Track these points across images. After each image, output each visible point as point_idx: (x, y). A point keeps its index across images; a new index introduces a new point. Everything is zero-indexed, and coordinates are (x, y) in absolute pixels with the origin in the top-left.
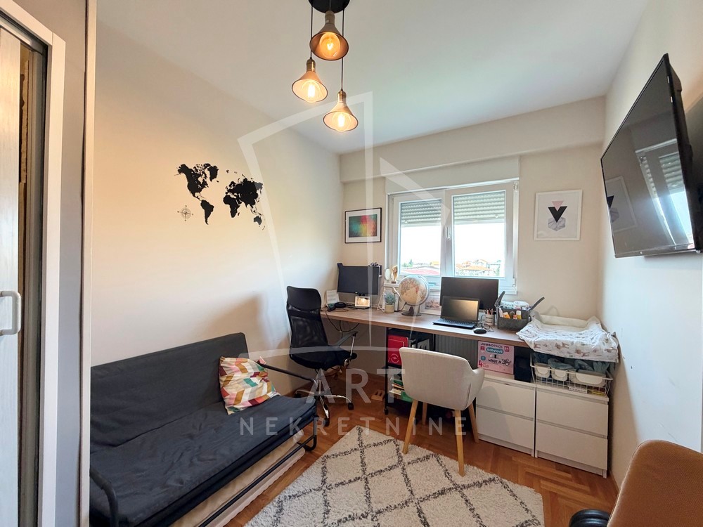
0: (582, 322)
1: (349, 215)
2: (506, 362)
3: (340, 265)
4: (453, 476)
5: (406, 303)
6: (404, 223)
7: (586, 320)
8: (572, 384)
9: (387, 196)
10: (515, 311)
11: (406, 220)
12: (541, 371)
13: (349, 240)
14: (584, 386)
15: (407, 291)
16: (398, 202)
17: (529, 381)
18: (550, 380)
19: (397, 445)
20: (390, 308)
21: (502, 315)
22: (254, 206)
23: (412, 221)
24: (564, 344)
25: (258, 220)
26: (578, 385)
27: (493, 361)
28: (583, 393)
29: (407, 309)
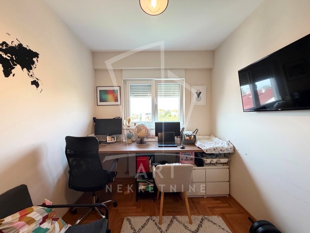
0: (208, 137)
1: (99, 89)
2: (191, 159)
3: (94, 119)
4: (189, 227)
5: (138, 137)
6: (132, 95)
7: (210, 136)
8: (218, 164)
9: (123, 80)
10: (191, 136)
11: (133, 94)
12: (208, 161)
13: (99, 103)
14: (222, 163)
15: (141, 131)
16: (129, 84)
17: (203, 166)
18: (211, 164)
19: (154, 221)
20: (130, 141)
21: (186, 138)
22: (31, 71)
23: (136, 94)
24: (216, 148)
25: (35, 83)
26: (220, 164)
27: (186, 160)
28: (221, 166)
29: (139, 139)
